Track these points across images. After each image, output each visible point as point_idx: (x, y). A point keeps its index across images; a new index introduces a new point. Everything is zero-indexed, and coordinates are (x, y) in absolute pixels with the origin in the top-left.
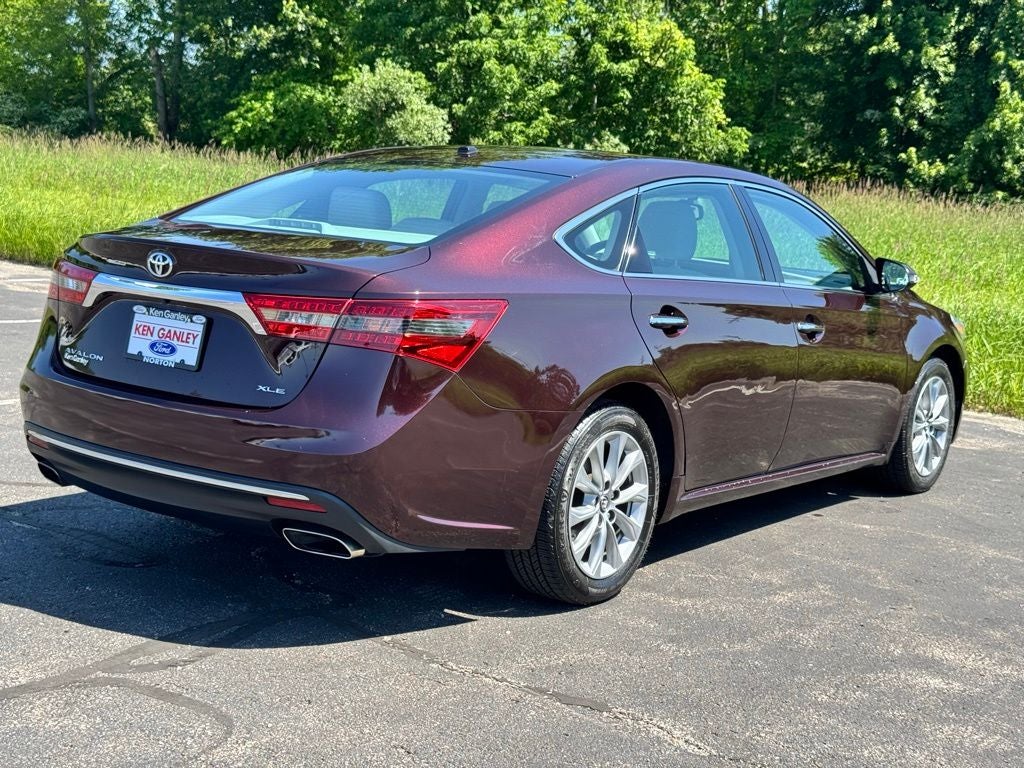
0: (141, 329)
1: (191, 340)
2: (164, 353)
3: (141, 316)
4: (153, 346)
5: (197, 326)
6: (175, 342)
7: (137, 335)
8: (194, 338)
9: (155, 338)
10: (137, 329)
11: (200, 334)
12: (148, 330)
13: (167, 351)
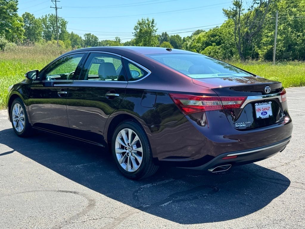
0: (258, 110)
1: (269, 109)
2: (265, 115)
3: (257, 106)
4: (262, 114)
5: (269, 105)
6: (266, 111)
7: (257, 112)
9: (262, 111)
10: (257, 110)
11: (271, 106)
12: (259, 110)
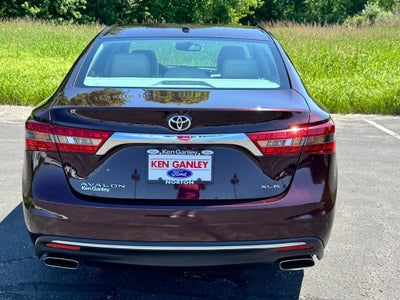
0: (156, 164)
1: (203, 166)
2: (182, 176)
4: (170, 173)
5: (207, 157)
6: (189, 168)
7: (154, 168)
8: (205, 164)
9: (171, 168)
10: (153, 164)
11: (210, 161)
12: (164, 164)
13: (185, 174)
